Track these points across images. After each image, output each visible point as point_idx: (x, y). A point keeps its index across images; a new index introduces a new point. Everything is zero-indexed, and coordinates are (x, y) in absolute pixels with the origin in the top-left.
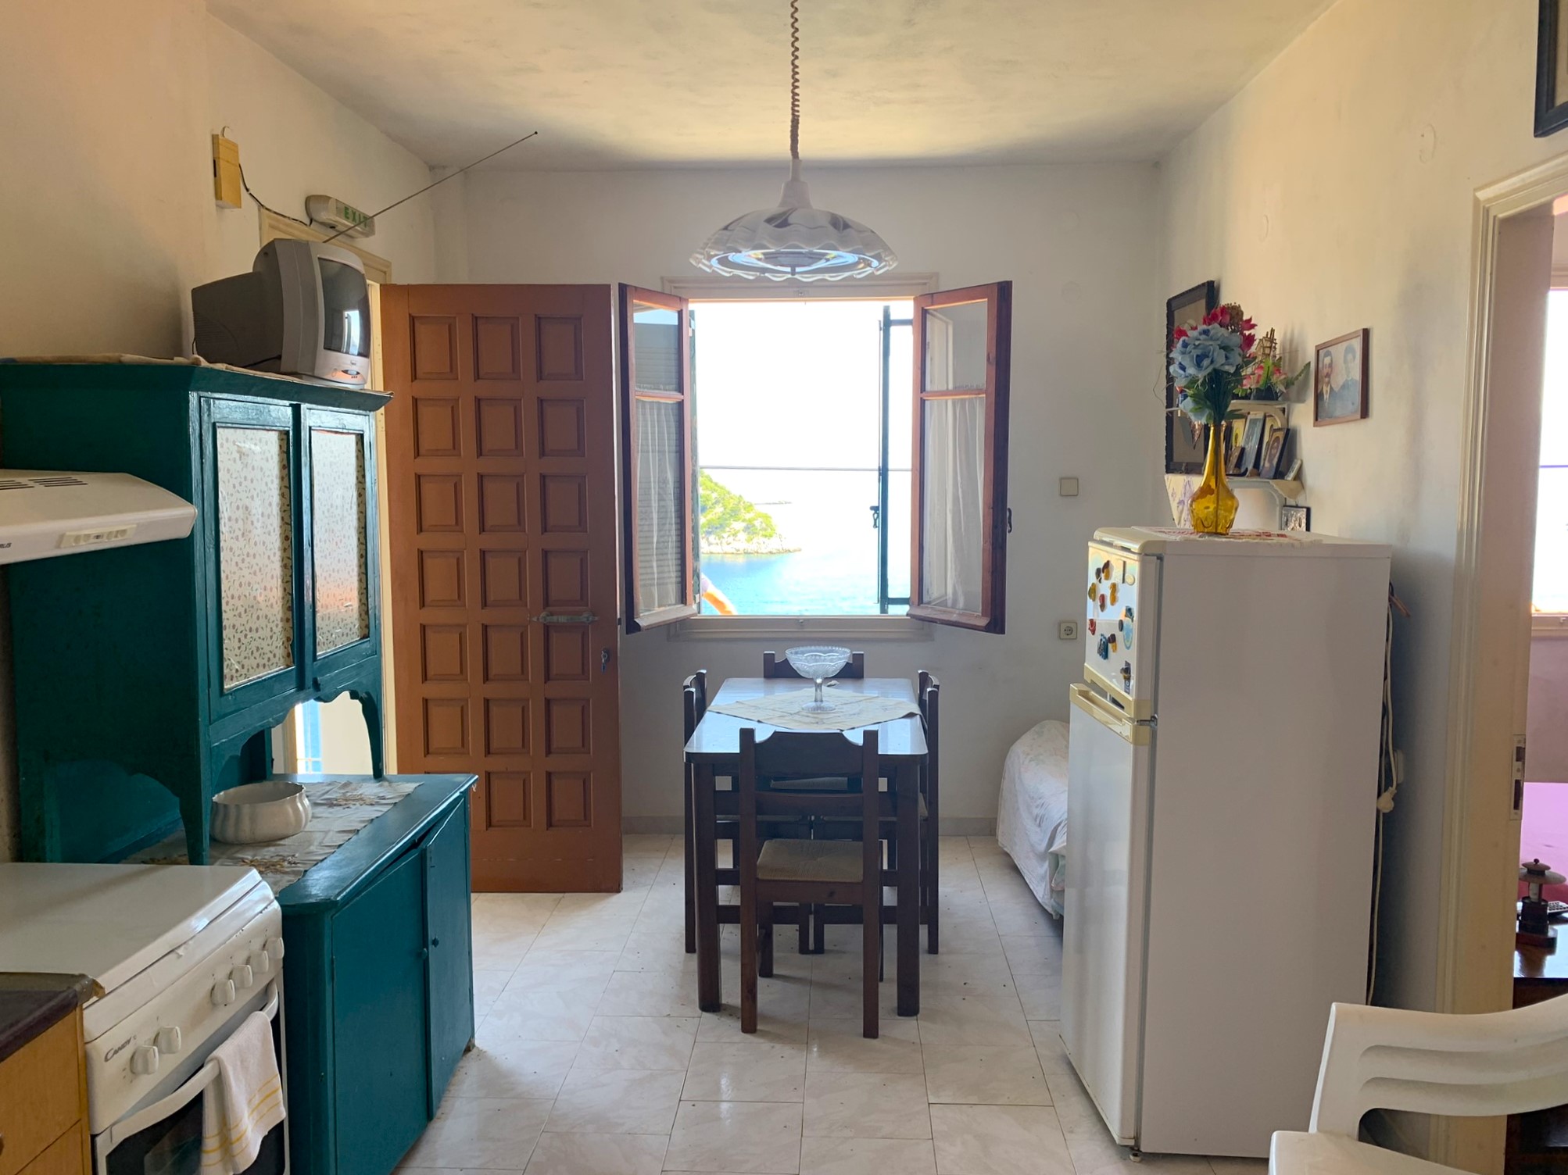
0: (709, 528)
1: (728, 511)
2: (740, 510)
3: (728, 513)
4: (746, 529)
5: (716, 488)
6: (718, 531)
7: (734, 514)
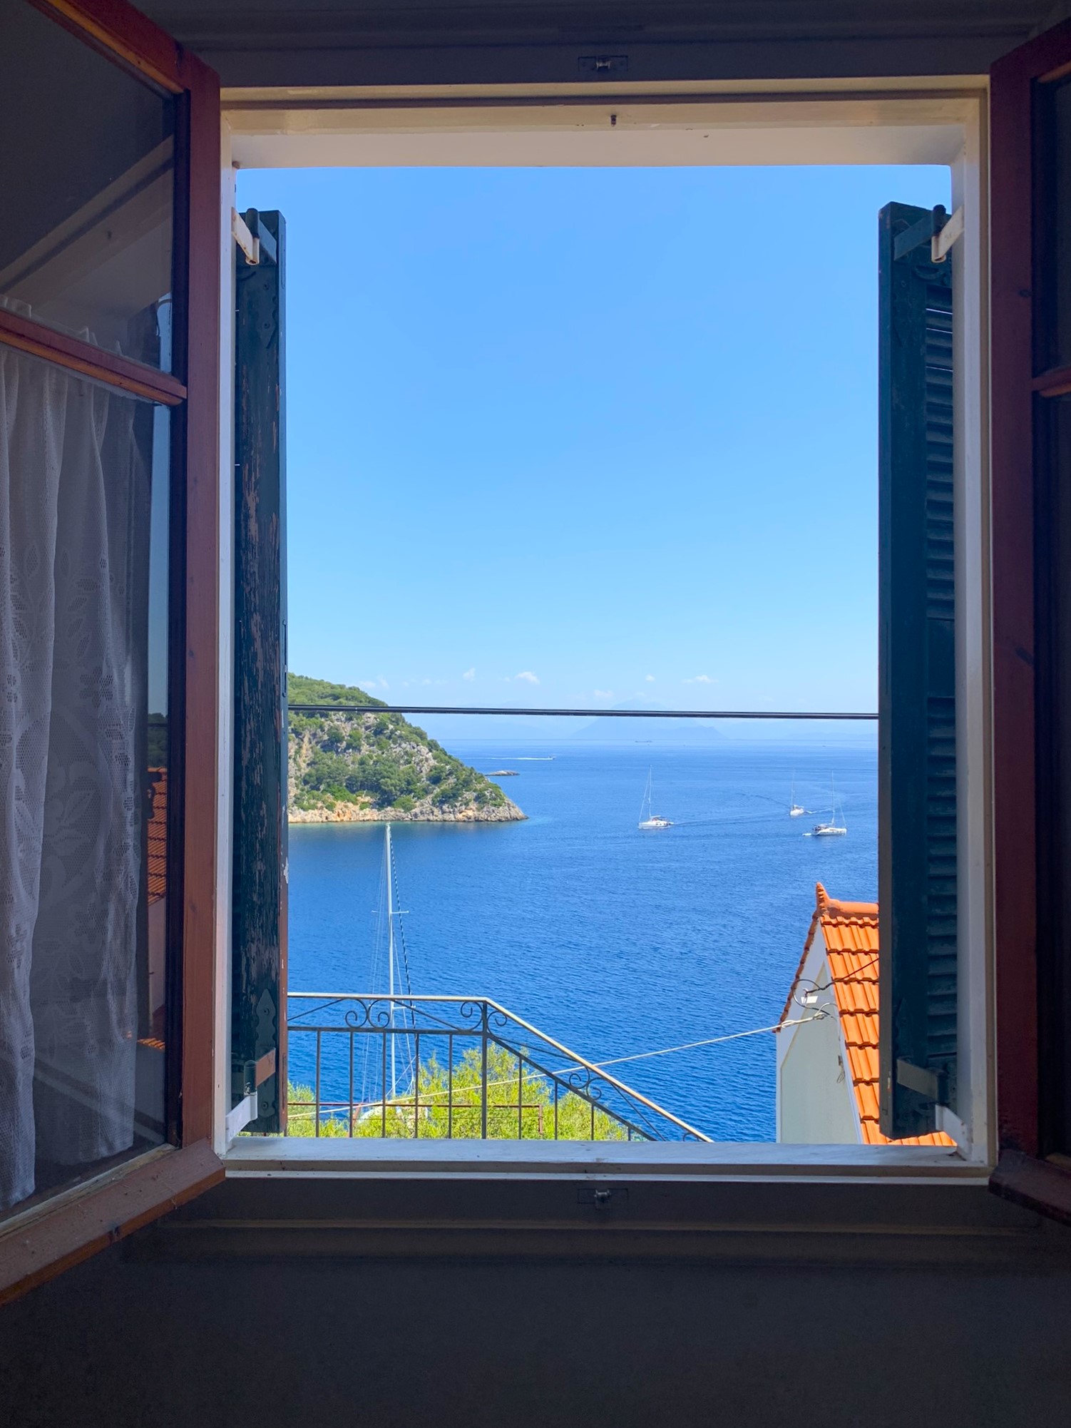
0: (443, 797)
1: (460, 781)
2: (472, 780)
3: (460, 784)
4: (477, 799)
5: (450, 761)
6: (451, 800)
7: (466, 784)
